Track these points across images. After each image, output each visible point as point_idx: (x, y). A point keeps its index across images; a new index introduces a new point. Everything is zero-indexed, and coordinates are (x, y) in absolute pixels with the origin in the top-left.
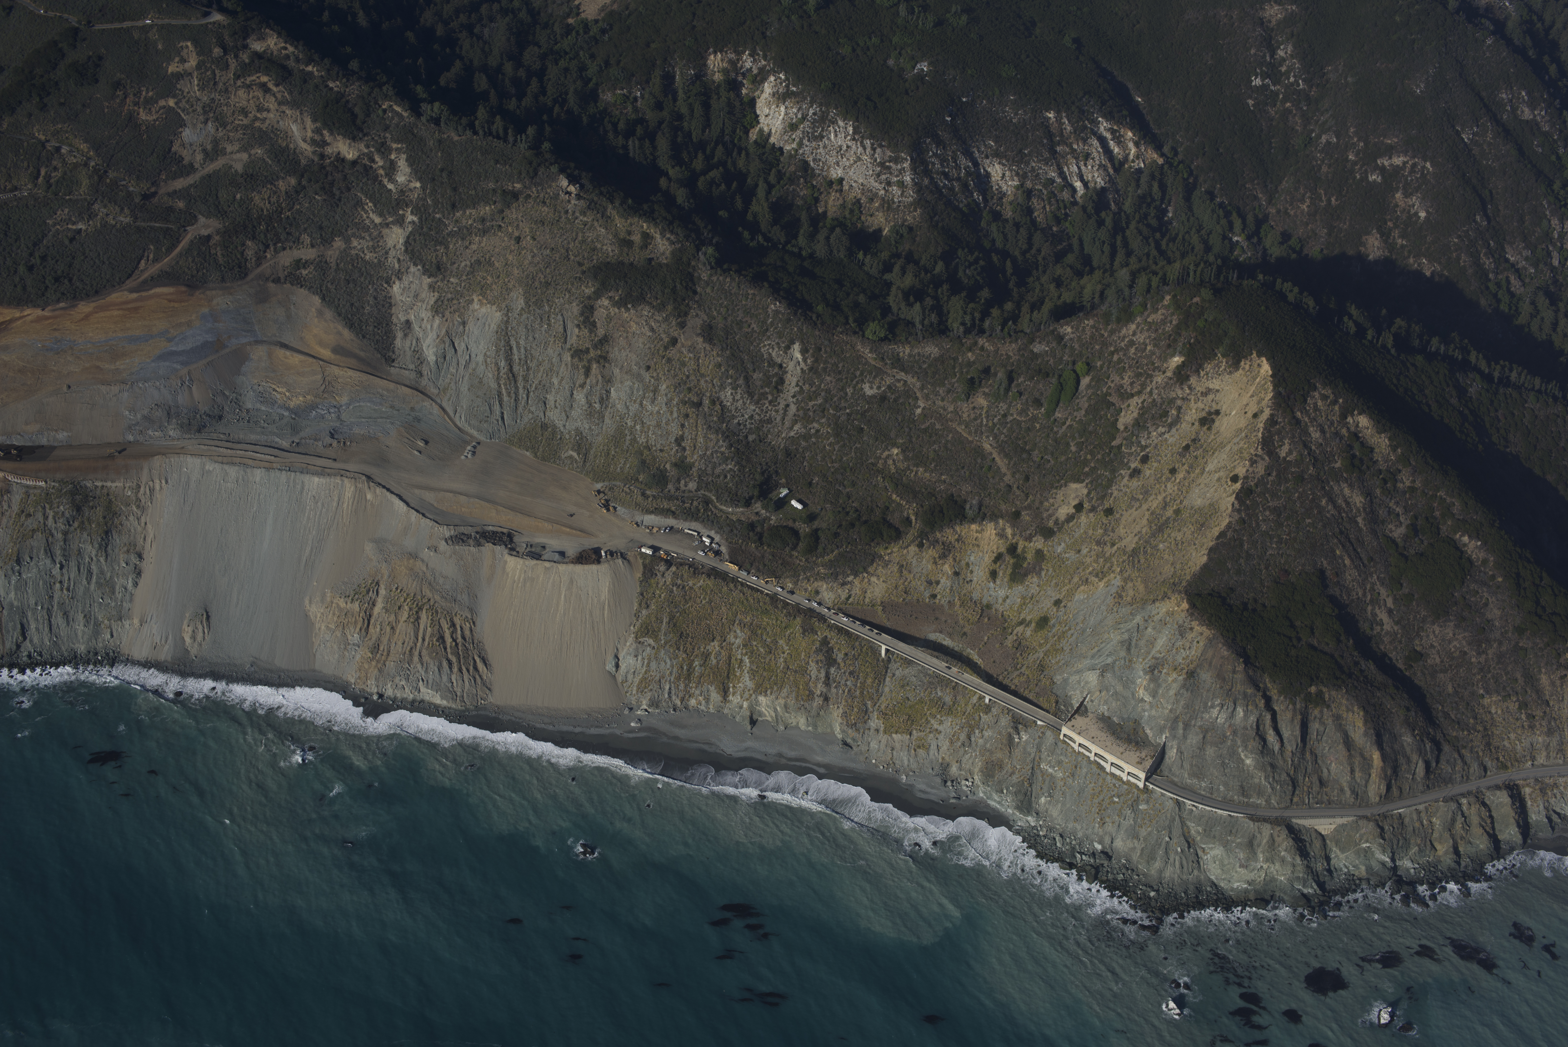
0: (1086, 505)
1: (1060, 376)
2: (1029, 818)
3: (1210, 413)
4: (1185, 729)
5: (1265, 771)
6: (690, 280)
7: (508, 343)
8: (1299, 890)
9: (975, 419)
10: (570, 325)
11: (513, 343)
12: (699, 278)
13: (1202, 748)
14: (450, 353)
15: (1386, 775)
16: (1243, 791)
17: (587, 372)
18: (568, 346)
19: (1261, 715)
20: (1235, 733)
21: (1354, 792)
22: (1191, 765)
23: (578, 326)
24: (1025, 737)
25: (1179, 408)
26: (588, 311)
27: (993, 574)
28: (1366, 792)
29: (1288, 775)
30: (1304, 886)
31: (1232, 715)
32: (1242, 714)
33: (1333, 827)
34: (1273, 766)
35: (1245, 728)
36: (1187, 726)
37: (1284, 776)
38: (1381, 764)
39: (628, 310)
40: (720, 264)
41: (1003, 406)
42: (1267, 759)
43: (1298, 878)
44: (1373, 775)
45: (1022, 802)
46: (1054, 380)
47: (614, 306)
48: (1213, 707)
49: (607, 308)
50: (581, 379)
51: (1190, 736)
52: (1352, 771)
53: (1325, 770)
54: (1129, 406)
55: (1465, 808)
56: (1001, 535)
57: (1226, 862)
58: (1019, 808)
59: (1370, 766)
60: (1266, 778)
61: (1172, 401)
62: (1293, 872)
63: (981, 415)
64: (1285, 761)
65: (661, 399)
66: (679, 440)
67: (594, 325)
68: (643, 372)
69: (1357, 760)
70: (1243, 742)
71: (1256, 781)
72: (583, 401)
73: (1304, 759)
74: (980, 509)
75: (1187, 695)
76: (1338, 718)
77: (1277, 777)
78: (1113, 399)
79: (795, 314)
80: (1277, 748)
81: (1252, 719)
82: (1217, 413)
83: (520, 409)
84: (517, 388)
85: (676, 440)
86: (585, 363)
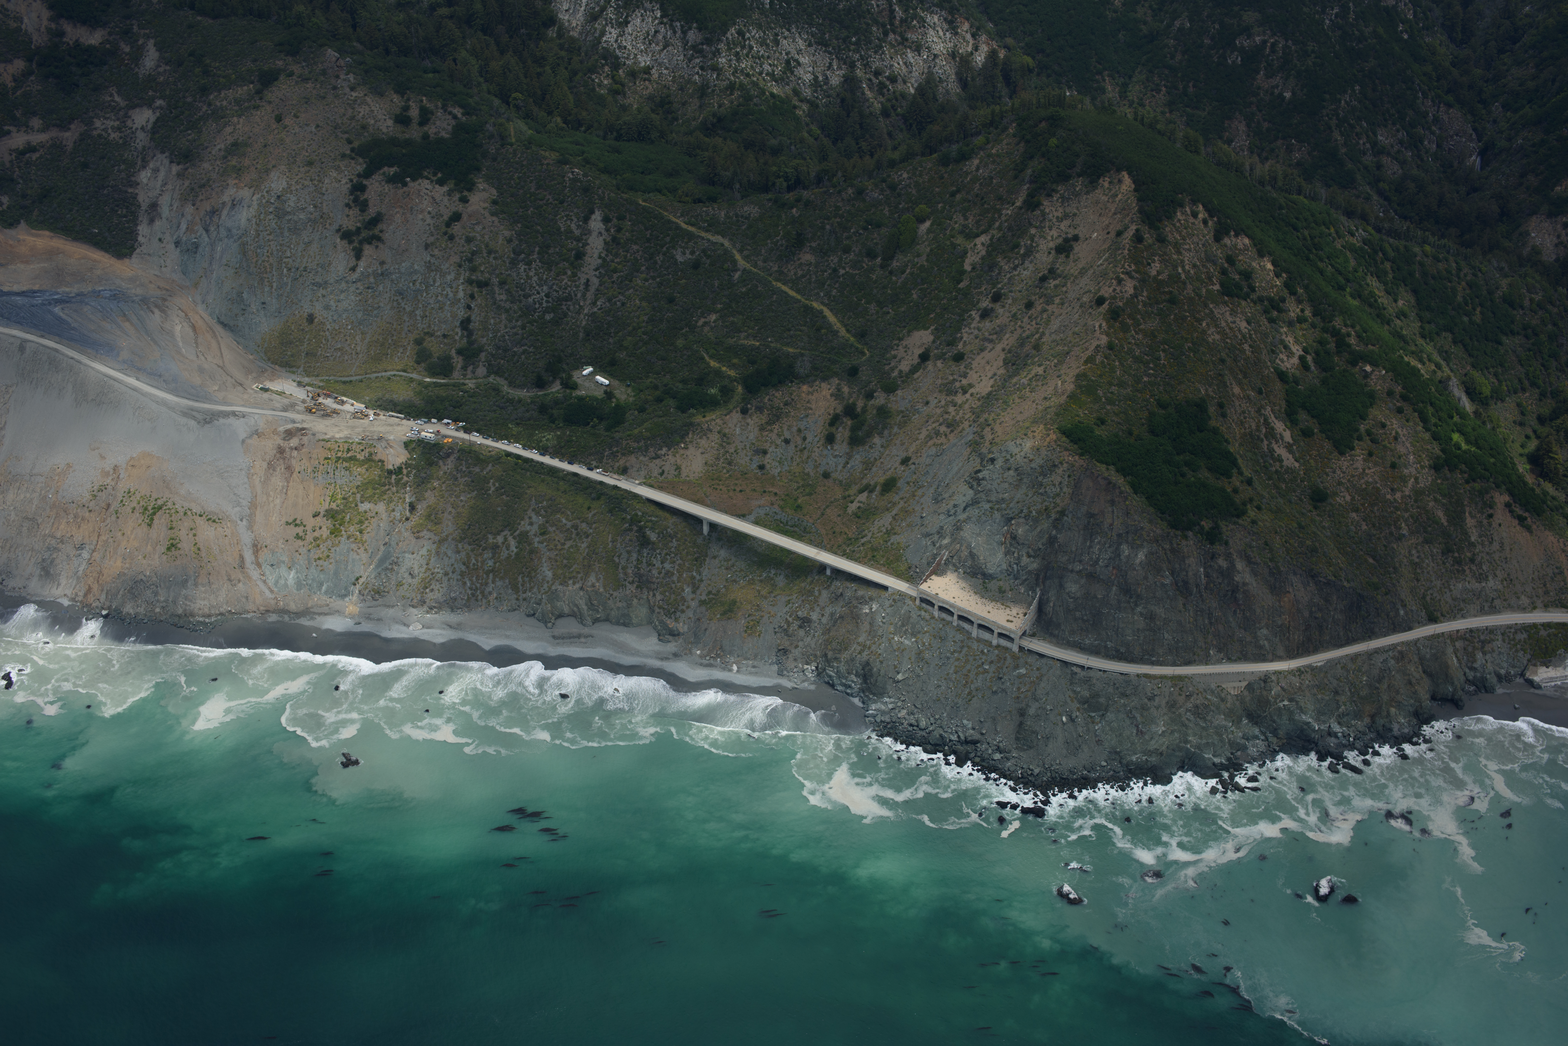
0: (933, 353)
3: (1066, 240)
4: (1061, 577)
5: (1159, 620)
8: (1209, 760)
9: (803, 276)
10: (339, 205)
13: (1083, 598)
14: (203, 243)
15: (1300, 621)
17: (359, 254)
18: (336, 227)
19: (1149, 552)
20: (1120, 575)
22: (1072, 620)
23: (347, 206)
24: (874, 607)
25: (1032, 238)
26: (359, 189)
27: (830, 439)
28: (1279, 643)
30: (1214, 756)
31: (1116, 554)
32: (1127, 552)
33: (1243, 685)
35: (1133, 568)
36: (1063, 573)
38: (1293, 608)
39: (404, 185)
41: (833, 260)
43: (1207, 745)
44: (1286, 623)
46: (890, 229)
47: (388, 181)
48: (1091, 546)
49: (380, 186)
50: (352, 262)
51: (1068, 585)
52: (1261, 617)
53: (1230, 619)
54: (975, 245)
55: (1394, 660)
56: (837, 395)
58: (871, 690)
59: (1281, 612)
61: (1024, 232)
63: (809, 271)
65: (444, 279)
66: (465, 324)
67: (366, 203)
68: (422, 250)
69: (1265, 604)
70: (1131, 584)
72: (354, 286)
74: (812, 369)
75: (1060, 534)
78: (958, 240)
80: (1171, 592)
81: (1140, 556)
82: (1076, 238)
85: (462, 322)
86: (356, 244)
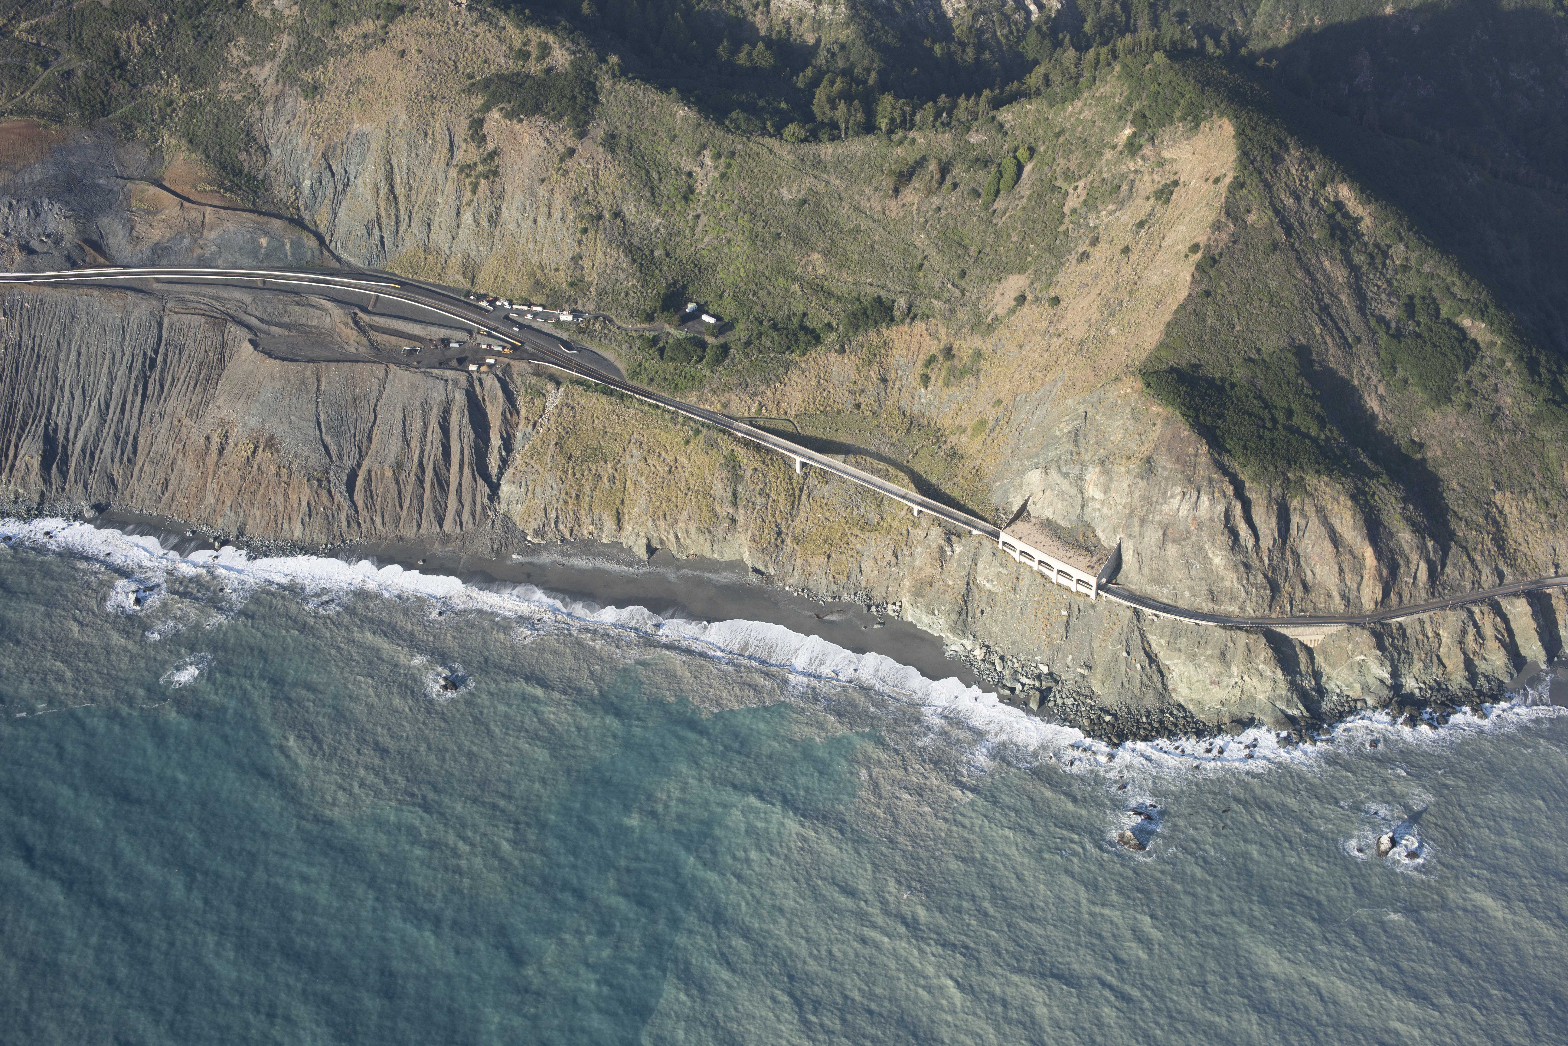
0: (1030, 297)
1: (999, 165)
2: (965, 641)
3: (1166, 185)
4: (1141, 526)
5: (1237, 571)
6: (591, 89)
7: (389, 162)
8: (1282, 711)
9: (905, 217)
10: (457, 140)
11: (395, 162)
12: (602, 87)
13: (1162, 547)
14: (326, 177)
15: (1381, 576)
16: (1212, 596)
17: (475, 188)
18: (455, 162)
19: (1229, 504)
20: (1200, 526)
21: (1343, 596)
22: (1151, 569)
23: (465, 140)
24: (958, 549)
25: (1132, 182)
26: (477, 124)
27: (925, 379)
28: (1359, 597)
29: (1265, 576)
30: (1288, 706)
31: (1196, 507)
32: (1207, 503)
33: (1320, 638)
34: (1247, 566)
35: (1212, 520)
36: (1143, 521)
37: (1260, 578)
38: (1375, 563)
39: (520, 121)
40: (624, 72)
41: (936, 200)
42: (1240, 557)
43: (1281, 696)
44: (1366, 577)
45: (956, 622)
46: (993, 169)
47: (505, 117)
48: (1172, 497)
49: (497, 121)
50: (467, 195)
51: (1148, 534)
52: (1341, 571)
53: (1309, 573)
54: (1076, 188)
55: (1477, 617)
56: (934, 336)
57: (1195, 679)
58: (953, 630)
59: (1362, 566)
60: (1239, 579)
61: (1124, 176)
62: (1274, 689)
63: (911, 212)
64: (1261, 560)
65: (557, 214)
66: (576, 259)
67: (484, 138)
68: (536, 184)
69: (1346, 558)
70: (1210, 536)
71: (1228, 584)
72: (470, 221)
73: (1283, 559)
74: (909, 310)
75: (1142, 484)
76: (1321, 511)
77: (1252, 580)
78: (1059, 183)
79: (706, 119)
80: (1250, 544)
81: (1220, 508)
82: (1176, 183)
83: (401, 232)
84: (397, 209)
85: (573, 258)
86: (472, 179)
